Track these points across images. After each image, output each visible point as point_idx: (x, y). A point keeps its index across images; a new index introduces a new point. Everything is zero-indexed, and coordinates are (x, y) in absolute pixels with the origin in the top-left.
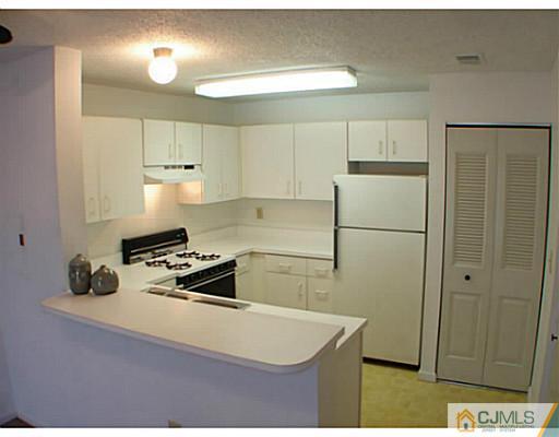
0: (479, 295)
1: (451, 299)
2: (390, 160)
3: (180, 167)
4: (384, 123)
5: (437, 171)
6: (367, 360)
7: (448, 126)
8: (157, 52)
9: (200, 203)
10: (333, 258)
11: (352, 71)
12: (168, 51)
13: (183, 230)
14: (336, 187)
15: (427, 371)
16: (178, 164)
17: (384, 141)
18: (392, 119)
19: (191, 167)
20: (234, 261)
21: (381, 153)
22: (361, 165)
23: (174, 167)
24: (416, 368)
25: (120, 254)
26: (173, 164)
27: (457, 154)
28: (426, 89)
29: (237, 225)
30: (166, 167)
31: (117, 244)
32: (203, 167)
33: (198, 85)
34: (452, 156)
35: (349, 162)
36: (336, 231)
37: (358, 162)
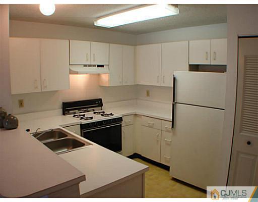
1: (237, 155)
2: (211, 64)
3: (94, 66)
4: (209, 41)
5: (232, 70)
7: (239, 37)
9: (107, 86)
10: (171, 120)
13: (101, 100)
16: (92, 64)
17: (209, 52)
18: (213, 38)
19: (102, 66)
20: (121, 118)
21: (207, 59)
22: (199, 66)
23: (90, 66)
25: (62, 110)
26: (89, 64)
27: (246, 57)
29: (136, 99)
30: (85, 66)
31: (60, 104)
32: (110, 66)
33: (96, 21)
35: (189, 65)
36: (173, 105)
37: (198, 65)
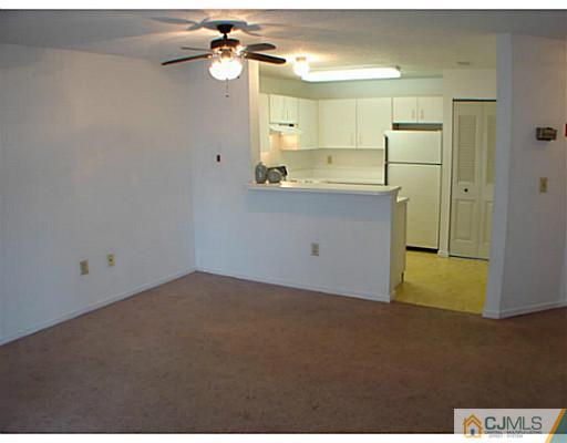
0: (473, 201)
1: (457, 204)
2: (420, 122)
3: (287, 125)
4: (415, 98)
5: (447, 128)
6: (409, 248)
7: (454, 100)
8: (298, 59)
9: (296, 149)
11: (398, 68)
12: (304, 59)
13: (285, 168)
14: (387, 139)
15: (443, 251)
16: (286, 122)
17: (416, 110)
18: (421, 96)
19: (293, 125)
21: (414, 117)
22: (399, 126)
23: (284, 125)
24: (435, 251)
26: (283, 122)
27: (460, 117)
28: (440, 76)
30: (280, 125)
32: (299, 126)
34: (456, 120)
35: (393, 124)
36: (386, 166)
37: (398, 124)
